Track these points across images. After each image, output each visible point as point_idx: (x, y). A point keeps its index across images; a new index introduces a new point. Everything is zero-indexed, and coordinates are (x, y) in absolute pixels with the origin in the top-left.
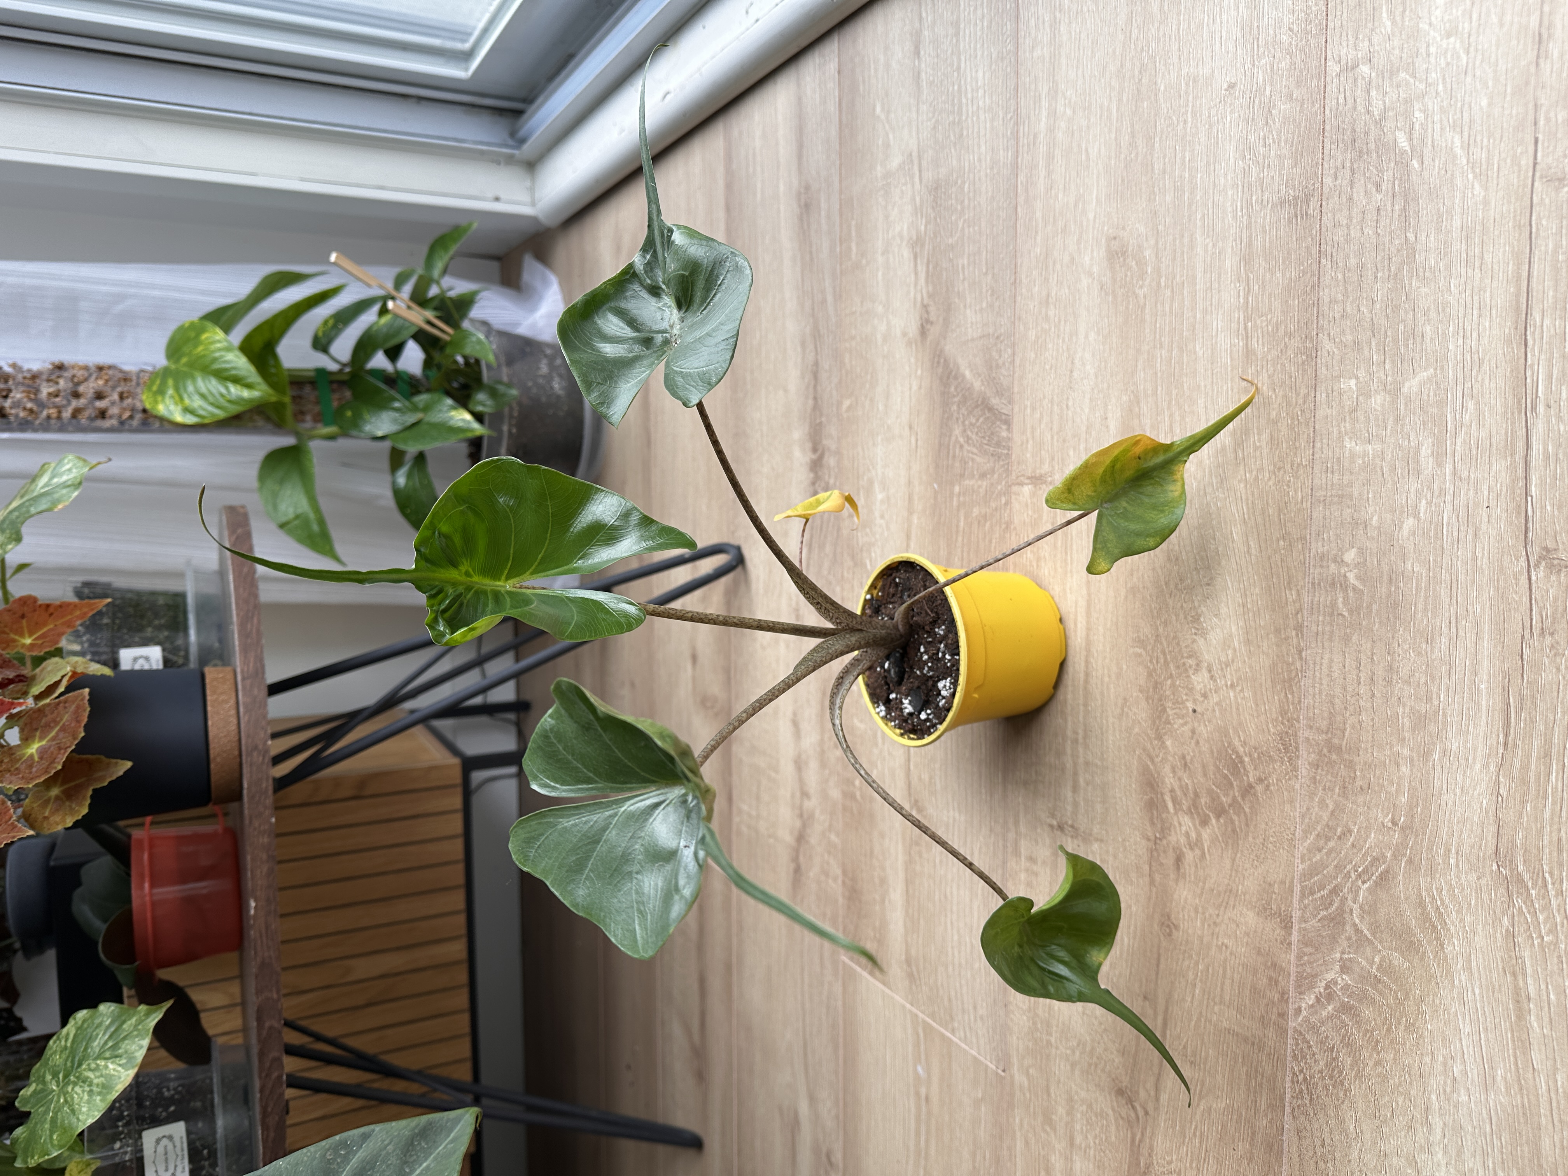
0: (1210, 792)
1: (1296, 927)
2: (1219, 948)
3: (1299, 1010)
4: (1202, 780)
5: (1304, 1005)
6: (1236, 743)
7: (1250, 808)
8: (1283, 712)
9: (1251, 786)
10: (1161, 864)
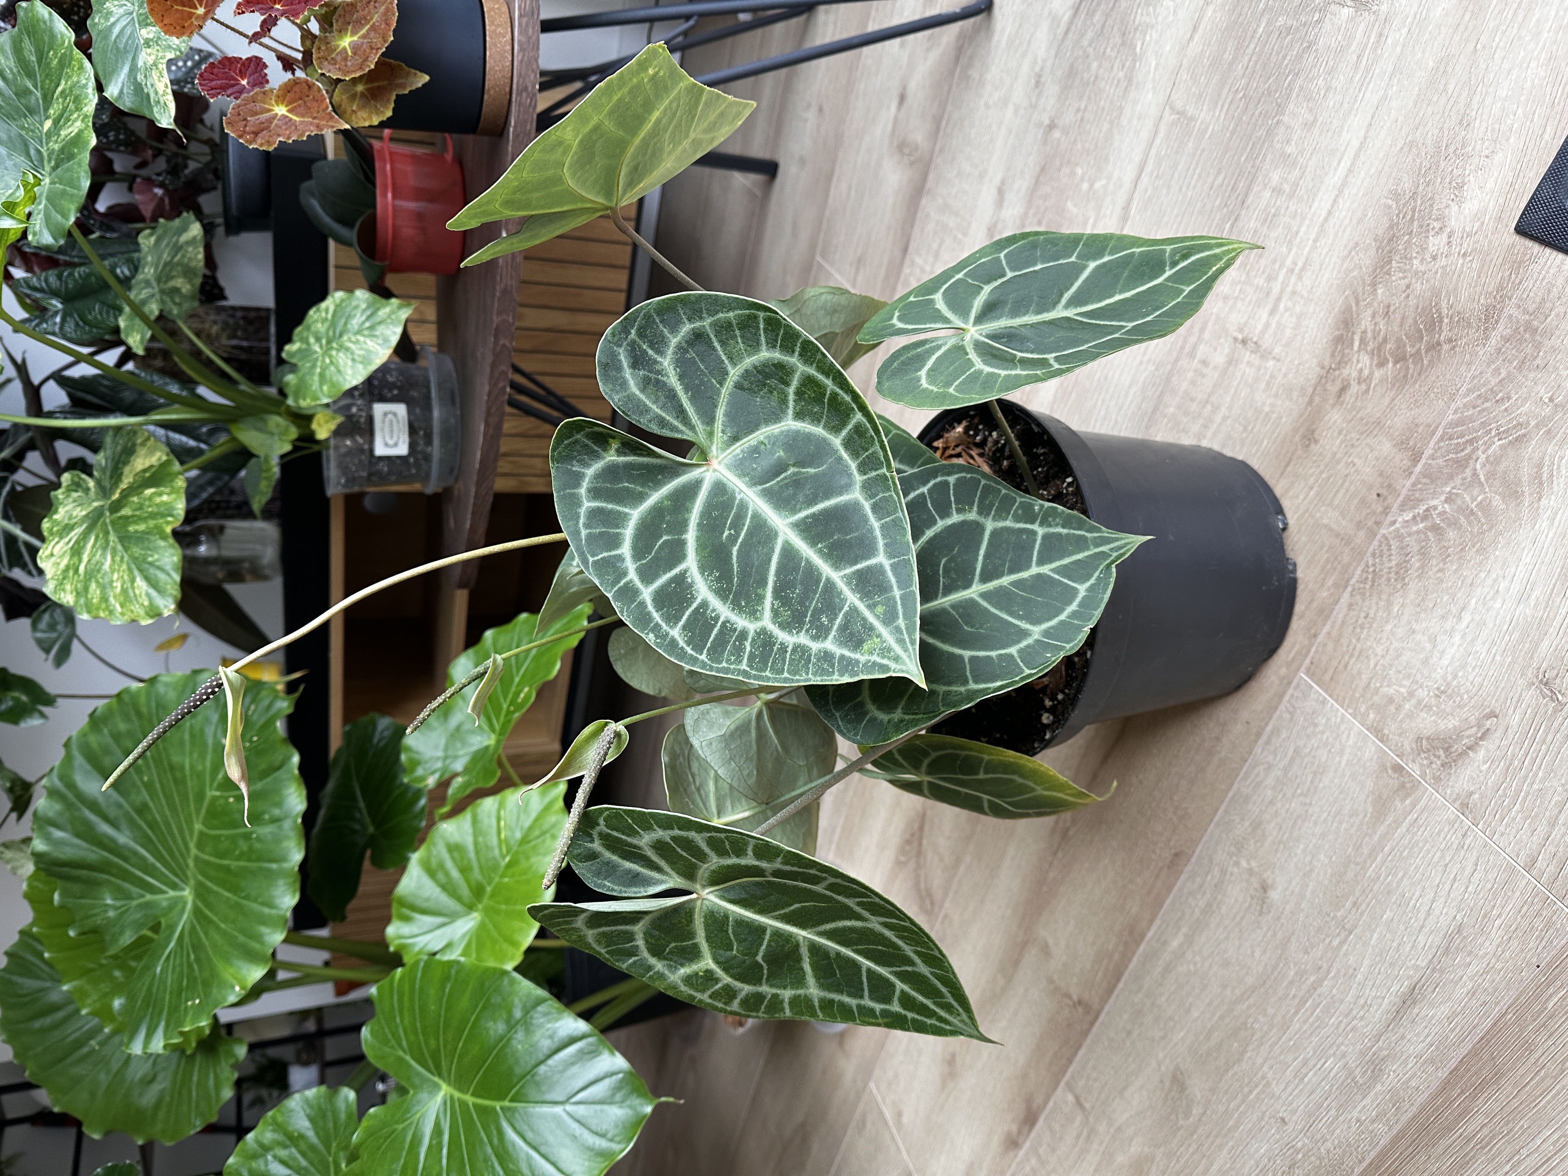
0: (1399, 340)
1: (1423, 461)
2: (1347, 465)
3: (1395, 522)
4: (1396, 329)
5: (1400, 519)
6: (1444, 305)
7: (1429, 361)
8: (1500, 288)
9: (1439, 344)
10: (1326, 390)
